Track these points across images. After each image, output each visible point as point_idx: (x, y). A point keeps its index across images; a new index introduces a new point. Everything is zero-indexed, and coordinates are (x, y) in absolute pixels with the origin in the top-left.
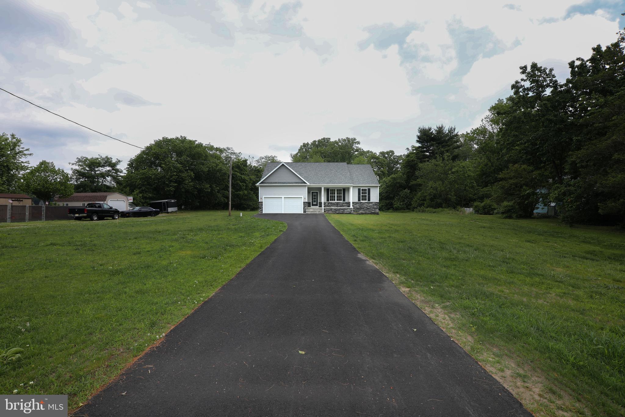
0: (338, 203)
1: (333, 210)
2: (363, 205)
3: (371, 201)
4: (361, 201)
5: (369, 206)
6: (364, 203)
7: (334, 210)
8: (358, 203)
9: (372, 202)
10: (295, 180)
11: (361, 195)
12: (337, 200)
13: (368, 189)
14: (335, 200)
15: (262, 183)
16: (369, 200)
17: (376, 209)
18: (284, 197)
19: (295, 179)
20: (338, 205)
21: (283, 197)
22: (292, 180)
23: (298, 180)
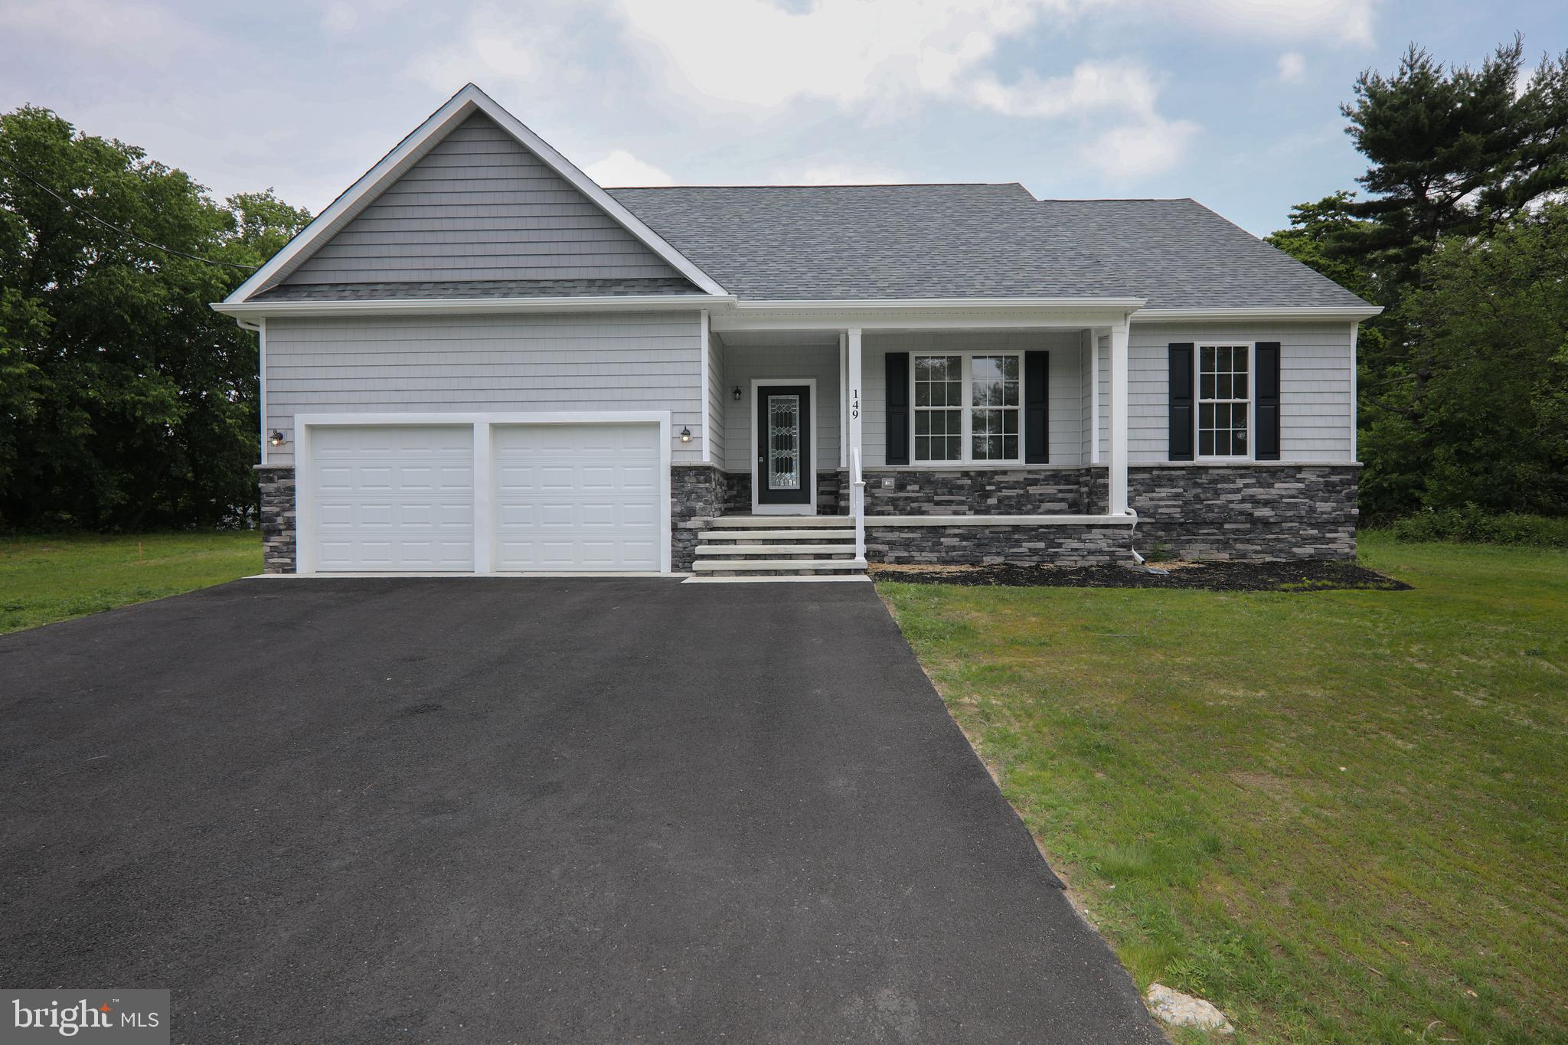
0: (981, 474)
1: (955, 541)
2: (1217, 494)
3: (1287, 458)
4: (1200, 460)
5: (1266, 503)
6: (1225, 479)
7: (963, 537)
8: (1171, 479)
9: (1299, 468)
10: (587, 261)
11: (1198, 400)
12: (977, 455)
13: (1259, 347)
14: (955, 454)
15: (282, 287)
16: (1270, 444)
17: (1335, 524)
18: (496, 428)
19: (585, 248)
20: (988, 495)
21: (481, 419)
22: (565, 261)
23: (617, 260)
